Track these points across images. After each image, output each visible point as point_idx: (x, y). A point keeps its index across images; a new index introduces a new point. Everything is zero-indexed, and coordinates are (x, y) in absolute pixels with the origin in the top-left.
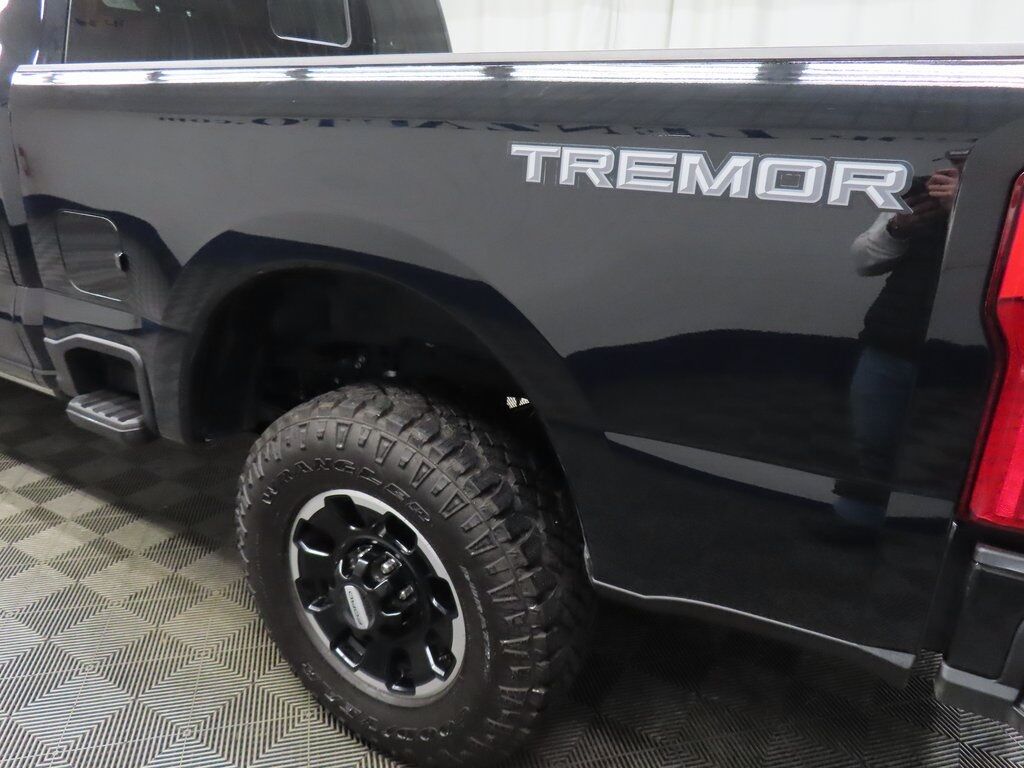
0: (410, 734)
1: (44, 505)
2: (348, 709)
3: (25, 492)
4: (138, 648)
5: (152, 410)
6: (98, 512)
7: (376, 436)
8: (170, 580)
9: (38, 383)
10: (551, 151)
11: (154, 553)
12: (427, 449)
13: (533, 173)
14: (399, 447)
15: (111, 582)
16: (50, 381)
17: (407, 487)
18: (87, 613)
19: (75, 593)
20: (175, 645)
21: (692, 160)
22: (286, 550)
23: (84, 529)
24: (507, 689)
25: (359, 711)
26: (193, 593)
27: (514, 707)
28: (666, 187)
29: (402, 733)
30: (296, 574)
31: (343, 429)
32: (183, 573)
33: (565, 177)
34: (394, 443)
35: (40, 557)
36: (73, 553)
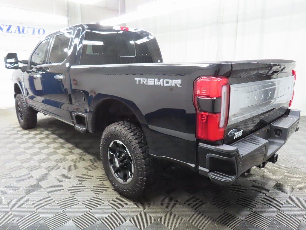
0: (126, 190)
1: (72, 151)
2: (116, 185)
3: (69, 148)
4: (83, 175)
5: (87, 126)
6: (82, 153)
7: (120, 129)
8: (92, 165)
9: (71, 123)
10: (139, 79)
11: (90, 160)
12: (127, 131)
13: (137, 83)
14: (123, 131)
15: (81, 164)
16: (73, 122)
17: (124, 138)
18: (76, 169)
19: (75, 165)
20: (90, 175)
21: (156, 80)
22: (107, 153)
23: (78, 155)
24: (139, 177)
25: (118, 186)
26: (96, 167)
27: (141, 182)
28: (153, 84)
29: (124, 190)
30: (109, 158)
31: (115, 128)
32: (94, 164)
33: (141, 83)
34: (122, 130)
35: (69, 159)
36: (75, 159)
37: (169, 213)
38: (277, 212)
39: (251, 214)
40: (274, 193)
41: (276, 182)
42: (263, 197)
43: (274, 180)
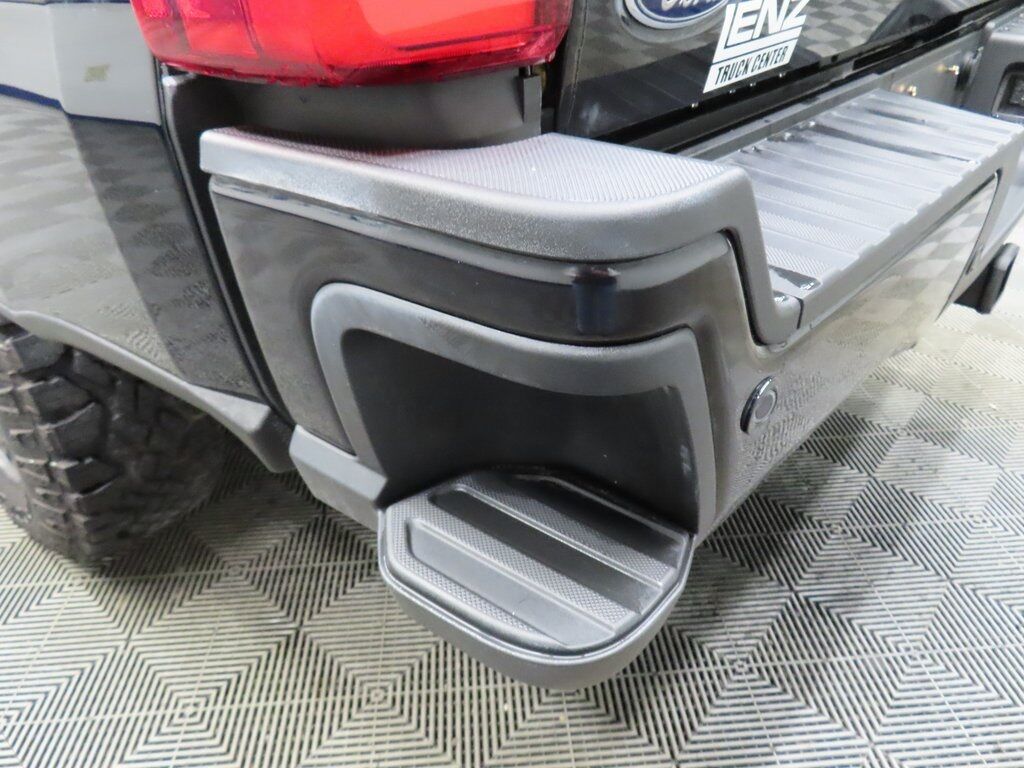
37: (292, 643)
38: (935, 589)
39: (787, 613)
40: (913, 460)
41: (921, 396)
42: (855, 491)
43: (913, 386)
